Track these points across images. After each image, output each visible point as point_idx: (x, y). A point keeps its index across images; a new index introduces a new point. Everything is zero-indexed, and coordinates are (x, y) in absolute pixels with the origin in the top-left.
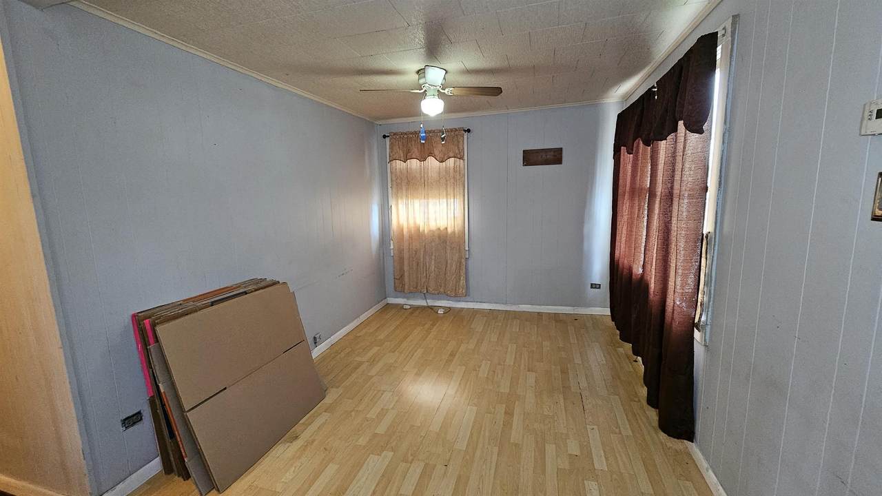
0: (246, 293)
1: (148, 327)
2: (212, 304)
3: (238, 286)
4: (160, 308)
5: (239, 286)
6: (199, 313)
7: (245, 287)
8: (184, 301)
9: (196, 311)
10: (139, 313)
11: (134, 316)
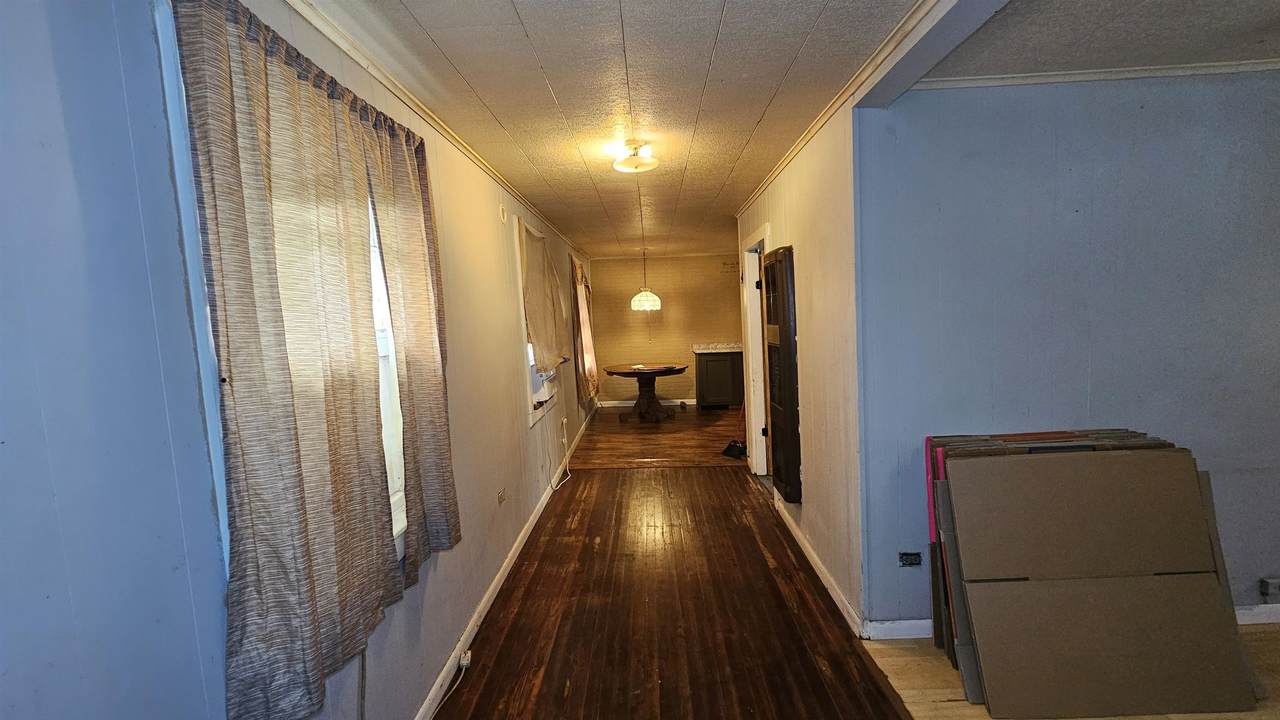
0: (1094, 448)
1: (940, 457)
2: (1031, 451)
3: (1085, 435)
4: (961, 439)
5: (1087, 436)
6: (1007, 458)
7: (1097, 439)
8: (991, 436)
9: (1004, 454)
10: (935, 437)
11: (929, 439)
